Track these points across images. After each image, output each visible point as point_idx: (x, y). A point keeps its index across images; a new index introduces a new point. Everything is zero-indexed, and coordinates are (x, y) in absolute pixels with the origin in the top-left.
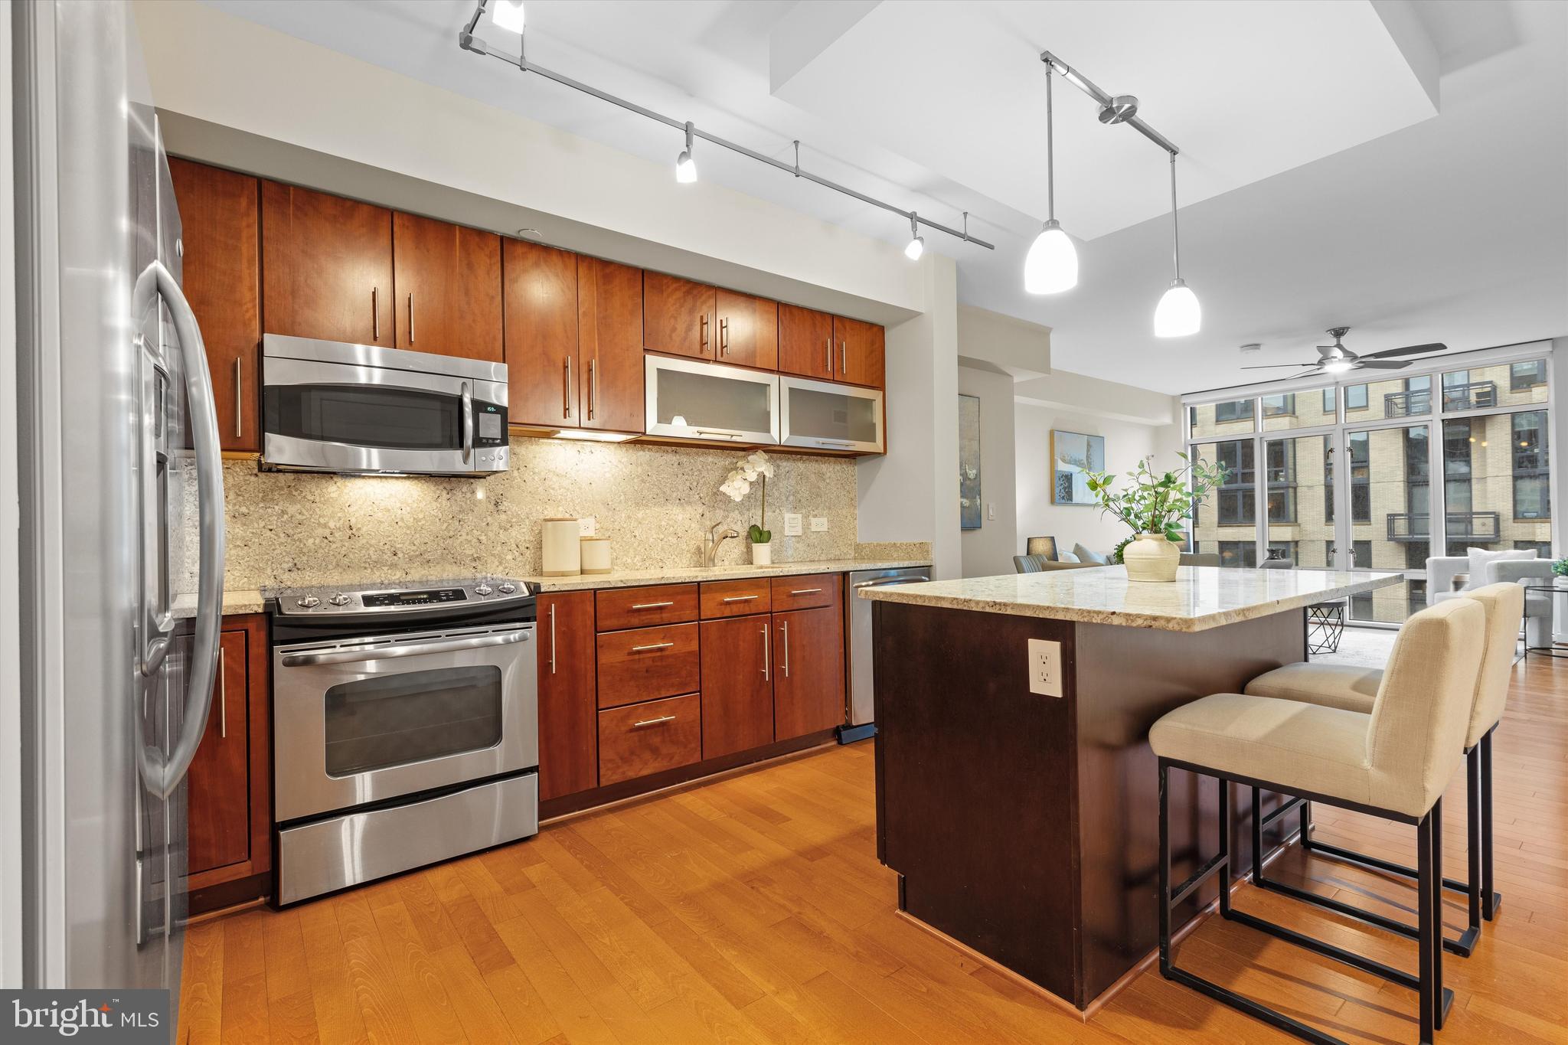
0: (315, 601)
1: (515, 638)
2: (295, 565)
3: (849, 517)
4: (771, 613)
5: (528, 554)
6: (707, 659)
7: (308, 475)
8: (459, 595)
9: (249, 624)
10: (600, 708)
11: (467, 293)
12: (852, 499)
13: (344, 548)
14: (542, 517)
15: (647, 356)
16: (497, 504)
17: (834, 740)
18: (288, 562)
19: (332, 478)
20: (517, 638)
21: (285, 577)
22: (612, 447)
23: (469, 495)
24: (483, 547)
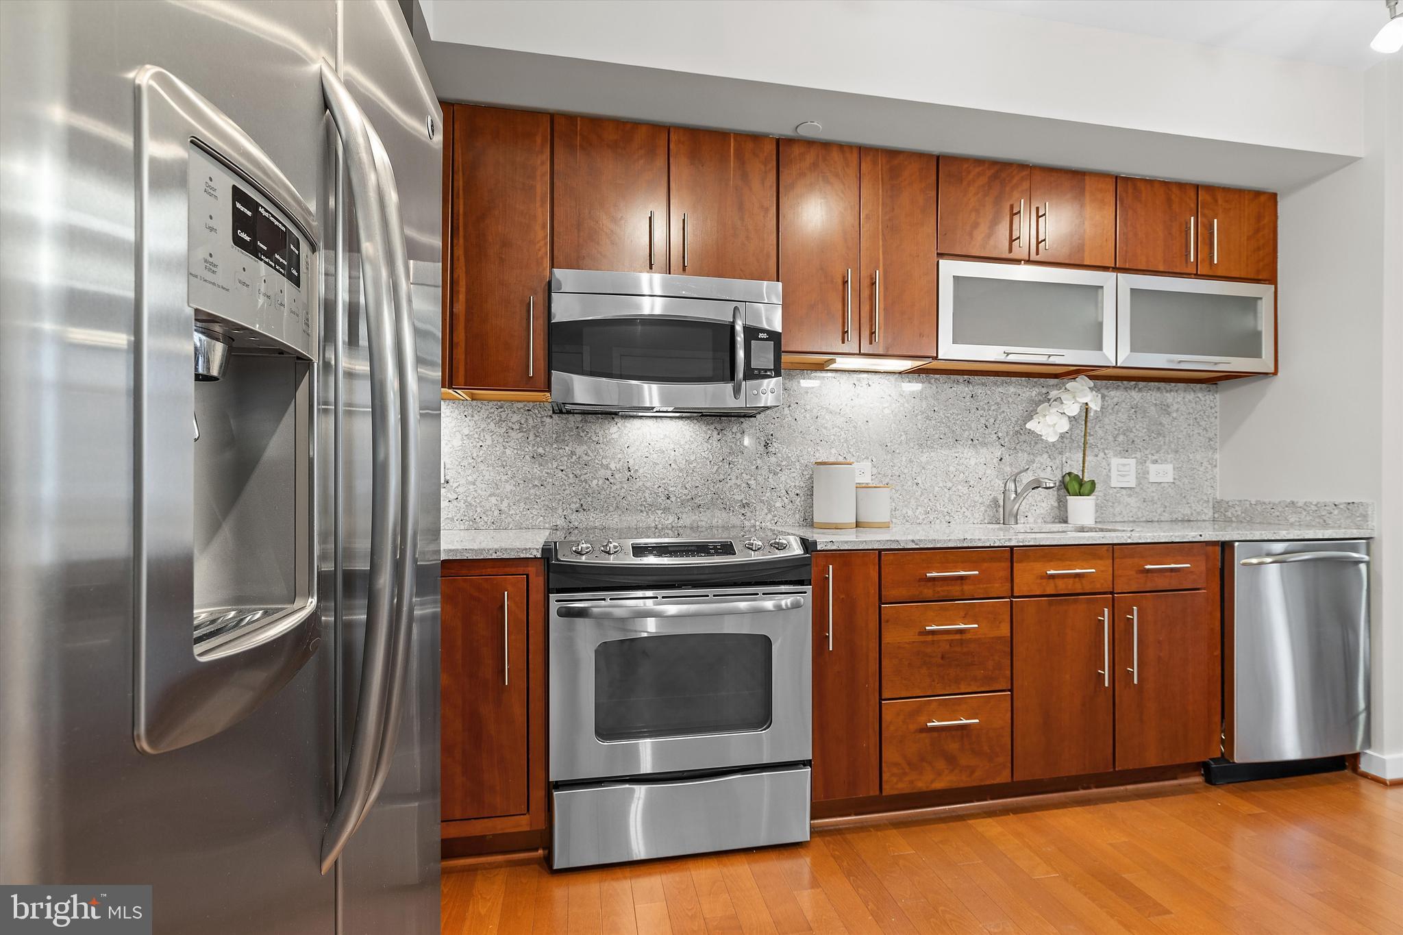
0: (588, 548)
1: (786, 605)
2: (582, 505)
3: (1205, 464)
4: (1112, 593)
5: (797, 502)
6: (1020, 650)
7: (593, 416)
8: (727, 549)
9: (530, 569)
10: (883, 698)
11: (741, 207)
12: (1210, 440)
13: (623, 490)
14: (813, 460)
15: (940, 261)
16: (766, 445)
17: (1199, 775)
18: (576, 503)
19: (613, 418)
20: (789, 604)
21: (573, 517)
22: (892, 378)
23: (739, 435)
24: (752, 492)
